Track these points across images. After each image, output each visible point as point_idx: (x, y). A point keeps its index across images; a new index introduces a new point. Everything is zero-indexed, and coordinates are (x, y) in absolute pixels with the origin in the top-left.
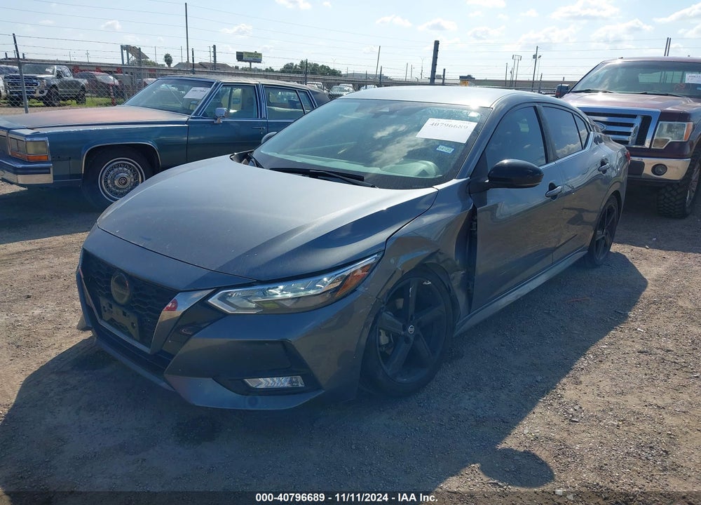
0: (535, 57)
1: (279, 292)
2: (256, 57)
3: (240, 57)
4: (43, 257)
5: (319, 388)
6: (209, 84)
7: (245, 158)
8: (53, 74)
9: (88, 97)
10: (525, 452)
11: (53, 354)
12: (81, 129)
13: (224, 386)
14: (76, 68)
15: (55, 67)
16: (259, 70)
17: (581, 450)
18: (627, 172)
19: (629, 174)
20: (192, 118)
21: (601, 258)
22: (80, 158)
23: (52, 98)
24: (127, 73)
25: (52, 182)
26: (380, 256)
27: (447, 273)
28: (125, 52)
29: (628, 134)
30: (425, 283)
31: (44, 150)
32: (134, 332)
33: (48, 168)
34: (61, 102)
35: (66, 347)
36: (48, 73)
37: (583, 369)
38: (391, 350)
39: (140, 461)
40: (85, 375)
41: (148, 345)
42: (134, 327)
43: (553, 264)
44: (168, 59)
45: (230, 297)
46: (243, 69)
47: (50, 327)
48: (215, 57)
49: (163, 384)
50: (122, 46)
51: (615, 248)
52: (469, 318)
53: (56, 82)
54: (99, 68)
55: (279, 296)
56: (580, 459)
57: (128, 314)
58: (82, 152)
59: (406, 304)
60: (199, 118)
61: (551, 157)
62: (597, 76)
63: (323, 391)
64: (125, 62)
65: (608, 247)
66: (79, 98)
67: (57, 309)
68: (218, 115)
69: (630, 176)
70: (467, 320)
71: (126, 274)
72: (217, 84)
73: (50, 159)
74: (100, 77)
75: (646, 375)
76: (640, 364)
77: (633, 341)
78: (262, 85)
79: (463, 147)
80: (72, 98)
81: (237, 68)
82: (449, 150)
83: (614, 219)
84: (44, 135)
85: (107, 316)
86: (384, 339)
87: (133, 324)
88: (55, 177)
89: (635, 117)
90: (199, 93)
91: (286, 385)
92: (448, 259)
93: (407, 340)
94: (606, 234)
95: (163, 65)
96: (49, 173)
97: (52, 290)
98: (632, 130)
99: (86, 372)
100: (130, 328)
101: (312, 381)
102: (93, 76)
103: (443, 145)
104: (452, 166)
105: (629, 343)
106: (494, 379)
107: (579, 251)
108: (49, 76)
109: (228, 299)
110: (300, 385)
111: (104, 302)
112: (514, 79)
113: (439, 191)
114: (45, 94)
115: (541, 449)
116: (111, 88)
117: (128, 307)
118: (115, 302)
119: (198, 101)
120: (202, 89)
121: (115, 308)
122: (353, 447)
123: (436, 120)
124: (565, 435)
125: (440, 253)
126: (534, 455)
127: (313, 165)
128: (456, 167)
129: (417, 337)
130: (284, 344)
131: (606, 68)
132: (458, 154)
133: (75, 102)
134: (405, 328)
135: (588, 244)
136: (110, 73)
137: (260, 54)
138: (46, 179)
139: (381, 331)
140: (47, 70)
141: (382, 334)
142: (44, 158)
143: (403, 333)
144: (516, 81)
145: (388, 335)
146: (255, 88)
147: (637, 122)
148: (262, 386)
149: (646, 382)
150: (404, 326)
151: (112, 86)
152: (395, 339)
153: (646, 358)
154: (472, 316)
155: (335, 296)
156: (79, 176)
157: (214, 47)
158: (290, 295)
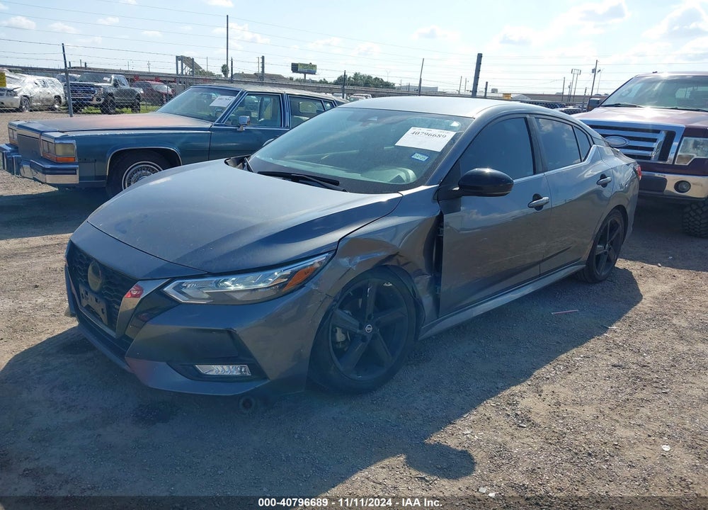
0: (594, 71)
1: (232, 285)
2: (311, 69)
3: (295, 68)
4: (60, 252)
5: (266, 378)
6: (234, 92)
7: (241, 162)
8: (110, 82)
9: (143, 105)
10: (462, 452)
11: (44, 337)
12: (108, 133)
13: (177, 371)
14: (134, 78)
15: (113, 77)
16: (313, 82)
17: (519, 453)
18: (637, 187)
19: (640, 189)
20: (215, 125)
21: (603, 274)
22: (105, 162)
23: (109, 105)
24: (180, 83)
25: (78, 182)
26: (331, 255)
27: (410, 276)
28: (180, 62)
29: (651, 149)
30: (385, 285)
31: (72, 152)
32: (104, 317)
33: (75, 169)
34: (117, 109)
35: (58, 332)
36: (106, 81)
37: (548, 378)
38: (347, 348)
39: (95, 437)
40: (68, 358)
41: (114, 330)
42: (103, 313)
43: (540, 275)
44: (225, 69)
45: (185, 287)
46: (297, 80)
47: (48, 314)
48: (263, 67)
49: (126, 367)
50: (177, 57)
51: (621, 264)
52: (438, 322)
53: (113, 90)
54: (158, 78)
55: (232, 288)
56: (514, 461)
57: (98, 301)
58: (107, 155)
59: (364, 304)
60: (222, 125)
61: (539, 167)
62: (630, 91)
63: (269, 381)
64: (180, 72)
65: (611, 262)
66: (134, 105)
67: (59, 298)
68: (241, 123)
69: (640, 191)
70: (433, 325)
71: (100, 264)
72: (242, 93)
73: (77, 161)
74: (157, 86)
75: (612, 387)
76: (609, 377)
77: (611, 355)
78: (287, 94)
79: (436, 156)
80: (127, 107)
81: (291, 79)
82: (423, 158)
83: (618, 234)
84: (72, 138)
85: (85, 303)
86: (340, 337)
87: (102, 310)
88: (81, 178)
89: (658, 132)
90: (223, 101)
91: (236, 373)
92: (410, 262)
93: (364, 339)
94: (610, 249)
95: (220, 75)
96: (76, 174)
97: (59, 281)
98: (655, 145)
99: (70, 355)
100: (100, 313)
101: (257, 371)
102: (149, 85)
103: (418, 153)
104: (423, 173)
105: (606, 357)
106: (455, 382)
107: (573, 265)
108: (106, 85)
109: (184, 290)
110: (248, 374)
111: (82, 290)
112: (572, 94)
113: (403, 197)
114: (101, 102)
115: (479, 450)
116: (164, 97)
117: (99, 294)
118: (90, 289)
119: (223, 109)
120: (228, 97)
121: (90, 296)
122: (296, 436)
123: (417, 129)
124: (508, 439)
125: (401, 256)
126: (470, 455)
127: (298, 170)
128: (427, 174)
129: (374, 337)
130: (230, 333)
131: (643, 81)
132: (431, 162)
133: (130, 109)
134: (361, 327)
135: (585, 257)
136: (165, 82)
137: (315, 66)
138: (72, 179)
139: (338, 328)
140: (105, 79)
141: (338, 331)
142: (72, 160)
143: (358, 331)
144: (574, 96)
145: (344, 333)
146: (279, 97)
147: (661, 138)
148: (213, 373)
149: (609, 395)
150: (360, 324)
151: (166, 95)
152: (352, 338)
153: (618, 371)
154: (441, 321)
155: (282, 291)
156: (103, 177)
157: (263, 58)
158: (241, 287)
